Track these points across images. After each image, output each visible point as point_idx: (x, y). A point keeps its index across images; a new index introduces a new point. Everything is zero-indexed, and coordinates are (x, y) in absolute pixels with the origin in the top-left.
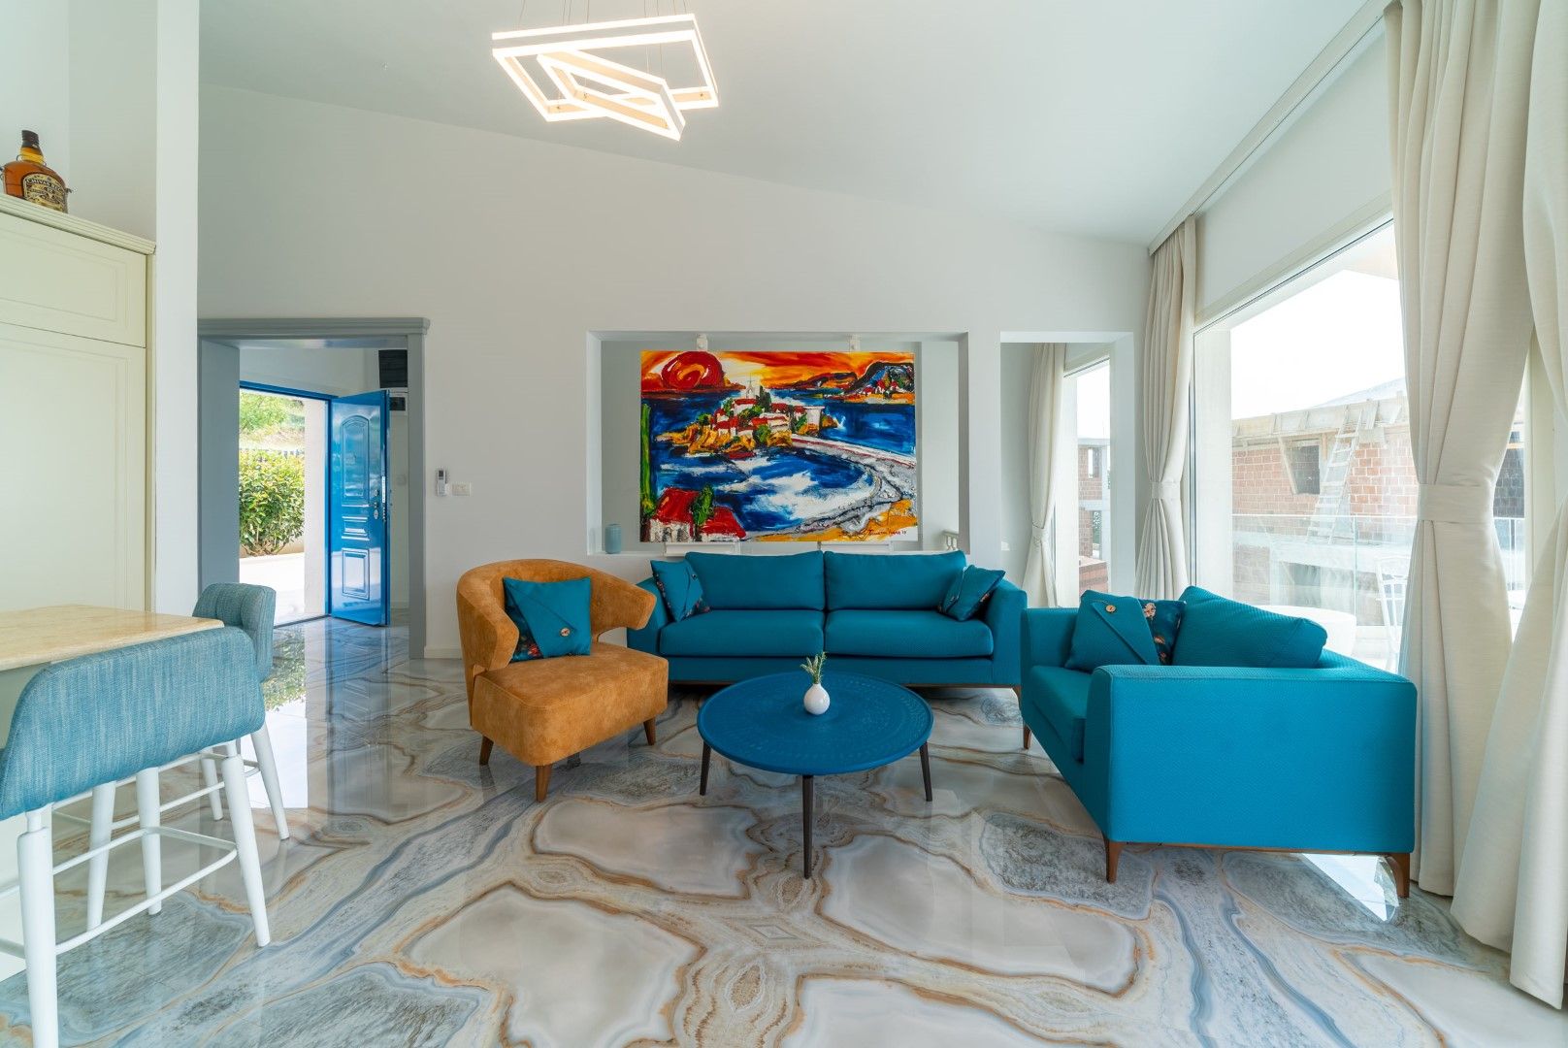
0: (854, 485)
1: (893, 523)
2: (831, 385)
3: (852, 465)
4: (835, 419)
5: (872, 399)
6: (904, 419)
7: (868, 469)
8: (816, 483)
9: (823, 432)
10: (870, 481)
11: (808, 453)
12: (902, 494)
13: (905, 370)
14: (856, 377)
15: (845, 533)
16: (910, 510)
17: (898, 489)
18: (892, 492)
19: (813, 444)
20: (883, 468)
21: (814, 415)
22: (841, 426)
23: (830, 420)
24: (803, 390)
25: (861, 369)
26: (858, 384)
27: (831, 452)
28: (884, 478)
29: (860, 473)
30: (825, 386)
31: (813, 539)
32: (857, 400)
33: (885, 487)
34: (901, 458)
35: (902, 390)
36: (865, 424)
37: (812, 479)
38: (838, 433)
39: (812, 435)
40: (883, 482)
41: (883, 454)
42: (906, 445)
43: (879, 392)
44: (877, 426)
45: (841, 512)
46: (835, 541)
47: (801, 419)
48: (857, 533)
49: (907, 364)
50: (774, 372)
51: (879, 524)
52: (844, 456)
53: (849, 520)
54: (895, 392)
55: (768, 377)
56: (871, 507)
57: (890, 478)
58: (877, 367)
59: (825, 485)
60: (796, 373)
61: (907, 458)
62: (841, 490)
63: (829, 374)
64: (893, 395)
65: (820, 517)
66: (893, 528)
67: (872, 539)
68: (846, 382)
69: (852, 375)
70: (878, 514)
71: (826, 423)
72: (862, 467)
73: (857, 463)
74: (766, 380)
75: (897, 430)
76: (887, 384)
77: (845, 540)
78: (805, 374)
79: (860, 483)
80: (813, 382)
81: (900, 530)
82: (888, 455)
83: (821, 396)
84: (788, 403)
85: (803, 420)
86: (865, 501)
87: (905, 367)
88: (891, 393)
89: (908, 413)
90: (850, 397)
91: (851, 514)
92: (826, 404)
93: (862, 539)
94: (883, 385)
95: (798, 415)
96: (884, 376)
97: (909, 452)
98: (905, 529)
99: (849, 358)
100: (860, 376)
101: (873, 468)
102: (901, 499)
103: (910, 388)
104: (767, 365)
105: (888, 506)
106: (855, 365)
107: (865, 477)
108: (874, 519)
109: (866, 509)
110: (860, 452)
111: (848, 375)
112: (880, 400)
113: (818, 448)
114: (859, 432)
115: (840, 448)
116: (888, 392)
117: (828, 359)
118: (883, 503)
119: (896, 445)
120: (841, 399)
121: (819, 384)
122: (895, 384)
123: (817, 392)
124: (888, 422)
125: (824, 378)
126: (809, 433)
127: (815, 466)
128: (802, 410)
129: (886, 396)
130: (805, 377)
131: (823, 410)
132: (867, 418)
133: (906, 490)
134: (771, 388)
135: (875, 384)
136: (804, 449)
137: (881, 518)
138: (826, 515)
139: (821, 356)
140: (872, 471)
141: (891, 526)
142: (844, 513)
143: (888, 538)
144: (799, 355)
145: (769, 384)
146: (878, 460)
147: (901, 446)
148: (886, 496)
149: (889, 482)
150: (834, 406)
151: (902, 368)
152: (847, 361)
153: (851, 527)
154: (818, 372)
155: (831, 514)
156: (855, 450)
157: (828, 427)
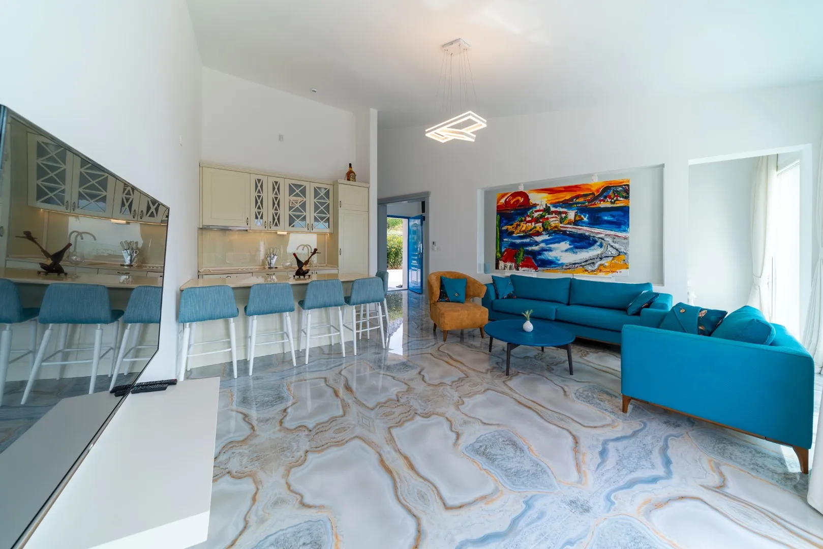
0: (592, 248)
1: (613, 267)
2: (581, 200)
3: (591, 238)
4: (582, 216)
5: (603, 205)
6: (622, 214)
7: (600, 240)
8: (572, 246)
9: (576, 223)
10: (601, 246)
11: (568, 232)
12: (620, 252)
13: (624, 188)
14: (594, 194)
15: (586, 271)
16: (624, 261)
17: (617, 250)
18: (614, 252)
19: (570, 228)
20: (609, 239)
21: (572, 215)
22: (585, 219)
23: (580, 217)
24: (567, 204)
25: (598, 191)
26: (596, 198)
27: (579, 232)
28: (609, 244)
29: (595, 242)
30: (577, 201)
31: (570, 273)
32: (595, 206)
33: (610, 249)
34: (619, 234)
35: (621, 199)
36: (599, 217)
37: (570, 245)
38: (584, 223)
39: (571, 224)
40: (609, 246)
41: (608, 232)
42: (623, 227)
43: (607, 201)
44: (606, 218)
45: (585, 260)
46: (581, 274)
47: (565, 217)
48: (593, 271)
49: (625, 185)
50: (552, 197)
51: (605, 267)
52: (587, 234)
53: (589, 264)
54: (617, 200)
55: (549, 199)
56: (601, 259)
57: (613, 244)
58: (607, 188)
59: (577, 248)
60: (563, 196)
61: (623, 234)
62: (585, 250)
63: (580, 195)
64: (616, 202)
65: (574, 262)
66: (613, 270)
67: (601, 274)
68: (589, 198)
69: (593, 194)
70: (606, 262)
71: (577, 218)
72: (597, 239)
73: (594, 237)
74: (548, 200)
75: (617, 220)
76: (612, 197)
77: (586, 274)
78: (568, 196)
79: (596, 246)
80: (572, 199)
81: (618, 271)
82: (612, 233)
83: (575, 205)
84: (558, 210)
85: (566, 217)
86: (598, 255)
87: (624, 187)
88: (615, 201)
89: (625, 210)
90: (591, 205)
91: (591, 261)
92: (577, 209)
93: (595, 274)
94: (610, 197)
95: (563, 215)
96: (611, 193)
97: (625, 231)
98: (620, 270)
99: (591, 186)
100: (596, 194)
101: (603, 239)
102: (619, 255)
103: (627, 197)
104: (549, 194)
105: (611, 258)
106: (594, 189)
107: (598, 244)
108: (602, 265)
109: (599, 259)
110: (596, 231)
111: (590, 194)
112: (608, 205)
113: (573, 230)
114: (596, 221)
115: (585, 230)
116: (613, 201)
117: (580, 188)
118: (608, 257)
119: (617, 228)
120: (586, 206)
121: (574, 200)
122: (617, 196)
123: (574, 204)
124: (613, 216)
125: (578, 197)
126: (568, 224)
127: (572, 239)
128: (566, 213)
129: (612, 203)
130: (568, 197)
131: (577, 212)
132: (600, 215)
133: (622, 250)
134: (551, 204)
135: (606, 197)
136: (566, 231)
137: (607, 264)
138: (577, 262)
139: (576, 186)
140: (602, 241)
141: (612, 269)
142: (586, 261)
143: (610, 275)
144: (565, 187)
145: (550, 202)
146: (606, 235)
147: (620, 227)
148: (610, 253)
149: (612, 246)
150: (582, 210)
151: (622, 187)
152: (589, 187)
153: (590, 268)
154: (574, 194)
155: (579, 261)
156: (593, 230)
157: (579, 220)
